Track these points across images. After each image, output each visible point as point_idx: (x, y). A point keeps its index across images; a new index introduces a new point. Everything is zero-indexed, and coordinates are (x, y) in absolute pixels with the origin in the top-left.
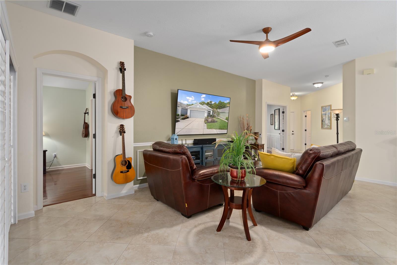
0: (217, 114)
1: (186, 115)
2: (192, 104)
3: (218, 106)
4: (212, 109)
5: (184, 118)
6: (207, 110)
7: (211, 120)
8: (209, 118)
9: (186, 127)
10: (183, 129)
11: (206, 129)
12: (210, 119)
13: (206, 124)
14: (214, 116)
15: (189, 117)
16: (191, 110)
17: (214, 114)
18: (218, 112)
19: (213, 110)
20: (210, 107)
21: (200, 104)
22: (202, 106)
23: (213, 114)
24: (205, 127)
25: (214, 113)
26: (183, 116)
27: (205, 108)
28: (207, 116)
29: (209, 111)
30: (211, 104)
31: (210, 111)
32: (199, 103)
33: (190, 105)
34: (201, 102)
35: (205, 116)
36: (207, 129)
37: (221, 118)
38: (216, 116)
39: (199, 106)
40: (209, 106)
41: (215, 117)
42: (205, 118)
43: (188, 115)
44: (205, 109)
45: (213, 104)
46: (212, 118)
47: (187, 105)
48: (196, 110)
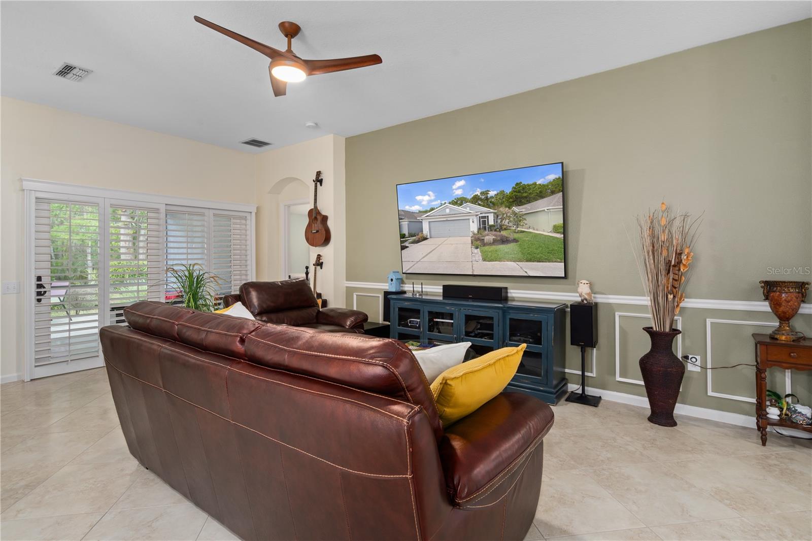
0: (512, 219)
1: (420, 234)
2: (432, 209)
3: (511, 198)
4: (492, 210)
5: (417, 239)
6: (477, 215)
7: (494, 237)
8: (487, 232)
9: (424, 257)
10: (418, 262)
11: (481, 262)
12: (488, 235)
13: (478, 249)
14: (501, 226)
15: (428, 237)
16: (429, 222)
17: (501, 221)
18: (515, 214)
19: (495, 213)
20: (483, 206)
21: (453, 204)
22: (460, 208)
23: (499, 221)
24: (477, 256)
25: (502, 219)
26: (413, 236)
27: (468, 210)
28: (479, 229)
29: (484, 215)
30: (487, 199)
31: (486, 215)
32: (450, 203)
33: (426, 212)
34: (453, 199)
35: (471, 230)
36: (484, 260)
37: (531, 230)
38: (511, 224)
39: (450, 209)
40: (479, 205)
41: (505, 229)
42: (471, 234)
43: (424, 233)
44: (471, 213)
45: (492, 197)
46: (498, 233)
47: (420, 212)
48: (445, 219)
